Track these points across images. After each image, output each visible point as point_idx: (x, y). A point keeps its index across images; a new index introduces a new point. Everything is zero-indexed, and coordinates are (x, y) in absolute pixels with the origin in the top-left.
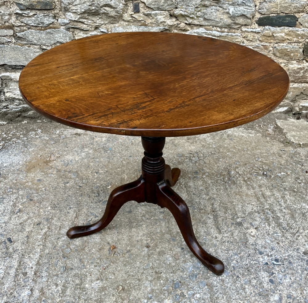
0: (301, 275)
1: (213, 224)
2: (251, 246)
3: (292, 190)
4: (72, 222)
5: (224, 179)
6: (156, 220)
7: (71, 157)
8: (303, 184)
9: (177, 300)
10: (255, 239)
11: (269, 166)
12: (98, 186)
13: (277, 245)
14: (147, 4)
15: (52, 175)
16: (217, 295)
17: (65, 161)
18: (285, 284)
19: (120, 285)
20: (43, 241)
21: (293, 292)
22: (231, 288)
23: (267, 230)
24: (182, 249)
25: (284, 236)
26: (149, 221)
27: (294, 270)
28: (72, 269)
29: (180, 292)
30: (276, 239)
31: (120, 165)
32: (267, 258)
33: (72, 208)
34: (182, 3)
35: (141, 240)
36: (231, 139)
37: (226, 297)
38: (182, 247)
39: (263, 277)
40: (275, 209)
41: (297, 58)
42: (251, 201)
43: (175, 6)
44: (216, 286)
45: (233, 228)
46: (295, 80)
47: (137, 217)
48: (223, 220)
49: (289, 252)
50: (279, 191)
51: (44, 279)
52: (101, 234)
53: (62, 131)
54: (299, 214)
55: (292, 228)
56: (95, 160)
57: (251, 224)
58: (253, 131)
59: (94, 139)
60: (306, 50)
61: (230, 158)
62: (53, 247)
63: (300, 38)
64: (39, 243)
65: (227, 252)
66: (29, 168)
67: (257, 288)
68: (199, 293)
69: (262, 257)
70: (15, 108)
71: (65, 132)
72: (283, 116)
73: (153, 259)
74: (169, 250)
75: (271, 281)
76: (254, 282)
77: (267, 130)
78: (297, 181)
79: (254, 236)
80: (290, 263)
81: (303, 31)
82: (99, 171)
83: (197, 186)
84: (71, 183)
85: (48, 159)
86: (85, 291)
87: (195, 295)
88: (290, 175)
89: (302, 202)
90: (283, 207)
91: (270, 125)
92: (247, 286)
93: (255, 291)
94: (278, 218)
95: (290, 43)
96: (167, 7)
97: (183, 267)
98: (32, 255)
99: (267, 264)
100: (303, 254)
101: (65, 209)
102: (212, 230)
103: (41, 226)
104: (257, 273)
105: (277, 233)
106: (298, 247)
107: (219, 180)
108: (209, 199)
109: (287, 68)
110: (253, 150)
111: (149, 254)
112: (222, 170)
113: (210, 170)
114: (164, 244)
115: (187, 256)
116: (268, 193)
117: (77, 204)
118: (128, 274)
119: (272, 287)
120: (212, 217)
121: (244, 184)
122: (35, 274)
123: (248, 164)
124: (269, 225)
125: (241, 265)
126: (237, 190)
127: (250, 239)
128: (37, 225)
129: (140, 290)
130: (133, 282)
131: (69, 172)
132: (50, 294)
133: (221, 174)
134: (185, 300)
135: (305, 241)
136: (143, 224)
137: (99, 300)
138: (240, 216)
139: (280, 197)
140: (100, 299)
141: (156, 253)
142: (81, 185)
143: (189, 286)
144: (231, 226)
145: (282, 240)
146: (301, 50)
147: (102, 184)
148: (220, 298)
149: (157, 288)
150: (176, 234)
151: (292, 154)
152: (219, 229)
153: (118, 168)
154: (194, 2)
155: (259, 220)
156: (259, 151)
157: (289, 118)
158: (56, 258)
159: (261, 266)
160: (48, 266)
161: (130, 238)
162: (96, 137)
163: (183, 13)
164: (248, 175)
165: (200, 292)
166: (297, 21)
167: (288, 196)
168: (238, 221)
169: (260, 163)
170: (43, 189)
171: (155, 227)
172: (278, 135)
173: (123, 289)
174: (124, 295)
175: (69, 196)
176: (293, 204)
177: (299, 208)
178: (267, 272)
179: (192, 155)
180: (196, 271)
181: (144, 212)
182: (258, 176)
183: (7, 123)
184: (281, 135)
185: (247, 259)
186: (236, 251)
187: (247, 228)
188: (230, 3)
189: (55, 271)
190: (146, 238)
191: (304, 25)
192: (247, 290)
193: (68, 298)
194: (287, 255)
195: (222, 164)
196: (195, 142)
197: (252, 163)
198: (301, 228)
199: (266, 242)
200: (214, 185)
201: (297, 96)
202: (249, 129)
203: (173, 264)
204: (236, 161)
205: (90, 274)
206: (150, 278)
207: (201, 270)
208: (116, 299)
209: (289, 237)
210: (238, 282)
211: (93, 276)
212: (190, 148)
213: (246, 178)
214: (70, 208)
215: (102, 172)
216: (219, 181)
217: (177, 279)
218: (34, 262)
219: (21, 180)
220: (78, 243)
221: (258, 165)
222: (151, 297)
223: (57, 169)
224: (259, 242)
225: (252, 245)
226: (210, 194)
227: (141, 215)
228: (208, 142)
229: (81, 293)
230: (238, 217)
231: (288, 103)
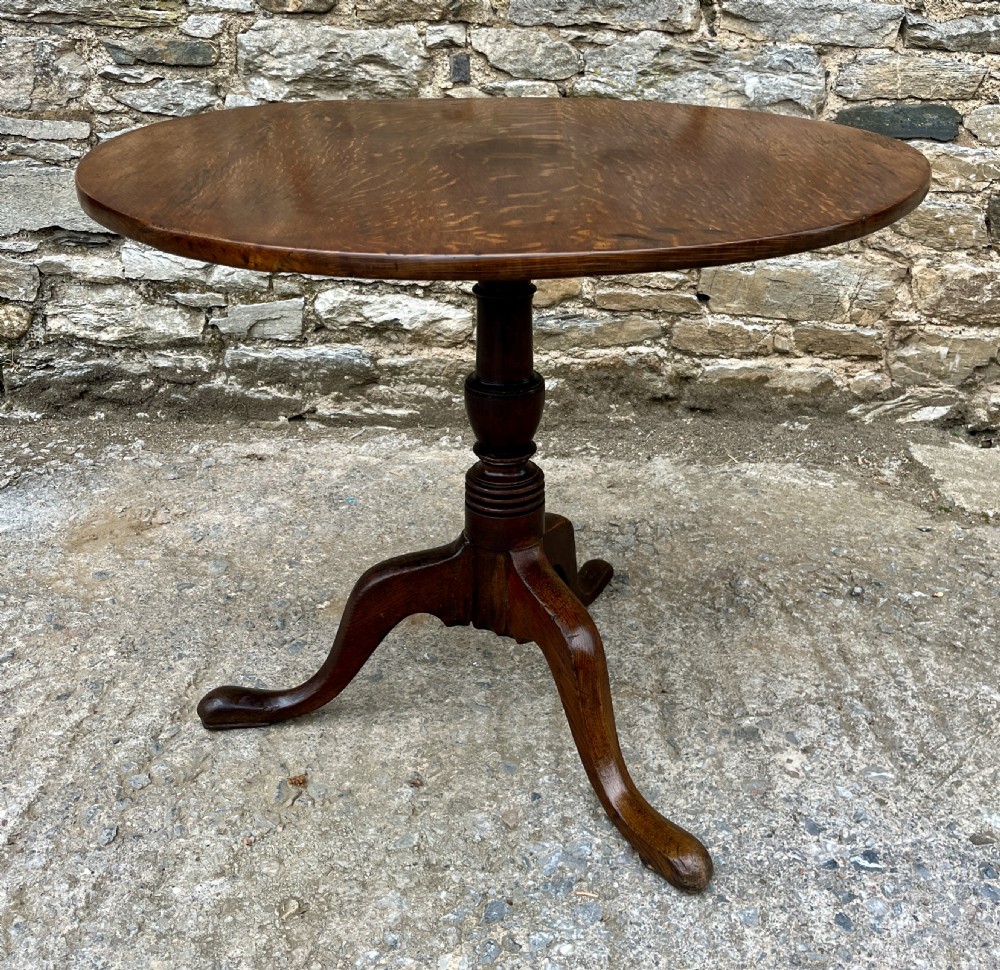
0: (954, 909)
1: (657, 731)
2: (780, 806)
3: (947, 644)
4: (175, 695)
5: (713, 599)
6: (461, 705)
7: (219, 516)
8: (985, 629)
9: (488, 960)
10: (798, 782)
11: (875, 572)
12: (289, 600)
13: (875, 806)
14: (491, 58)
15: (147, 564)
16: (635, 952)
17: (198, 526)
18: (894, 933)
19: (295, 898)
20: (65, 745)
21: (918, 962)
22: (692, 935)
23: (843, 757)
24: (536, 796)
25: (905, 781)
26: (436, 708)
27: (932, 891)
28: (140, 836)
29: (501, 936)
30: (874, 789)
31: (375, 545)
32: (834, 846)
33: (189, 656)
34: (600, 59)
35: (397, 762)
36: (755, 492)
37: (670, 962)
38: (535, 791)
39: (815, 904)
40: (881, 696)
41: (971, 244)
42: (798, 666)
43: (579, 67)
44: (637, 924)
45: (724, 745)
46: (968, 315)
47: (397, 695)
48: (692, 719)
49: (917, 834)
50: (901, 643)
51: (36, 860)
52: (265, 735)
53: (208, 446)
54: (966, 717)
55: (935, 758)
56: (293, 530)
57: (790, 736)
58: (831, 474)
59: (304, 471)
60: (995, 217)
61: (742, 542)
62: (91, 767)
63: (972, 176)
64: (49, 752)
65: (692, 817)
66: (80, 539)
67: (786, 941)
68: (571, 941)
69: (818, 841)
70: (72, 369)
71: (219, 449)
72: (936, 434)
73: (427, 821)
74: (488, 798)
75: (843, 921)
76: (778, 919)
77: (878, 474)
78: (965, 618)
79: (795, 775)
80: (919, 866)
81: (983, 154)
82: (299, 558)
83: (620, 615)
84: (203, 587)
85: (146, 519)
86: (165, 907)
87: (556, 948)
88: (944, 600)
89: (978, 680)
90: (910, 693)
91: (890, 460)
92: (748, 931)
93: (781, 948)
94: (890, 724)
95: (942, 192)
96: (554, 70)
97: (527, 855)
98: (14, 787)
99: (833, 864)
100: (970, 843)
101: (162, 658)
102: (650, 747)
103: (71, 703)
104: (792, 891)
105: (879, 770)
106: (951, 816)
107: (697, 601)
108: (653, 655)
109: (938, 273)
110: (824, 524)
111: (417, 805)
112: (711, 575)
113: (669, 574)
114: (472, 778)
115: (546, 821)
116: (860, 648)
117: (207, 646)
118: (328, 863)
119: (843, 940)
120: (655, 708)
121: (780, 617)
122: (11, 842)
123: (801, 562)
124: (855, 742)
125: (739, 861)
126: (755, 634)
127: (780, 782)
128: (59, 698)
129: (361, 915)
130: (340, 890)
131: (204, 558)
132: (44, 908)
133: (706, 586)
134: (518, 961)
135: (981, 802)
136: (412, 716)
137: (210, 939)
138: (754, 710)
139: (902, 661)
140: (213, 935)
141: (441, 805)
142: (233, 594)
143: (539, 914)
144: (720, 739)
145: (897, 792)
146: (981, 217)
147: (303, 596)
148: (645, 963)
149: (421, 915)
150: (521, 751)
151: (956, 540)
152: (675, 747)
153: (366, 553)
154: (634, 58)
155: (818, 726)
156: (844, 527)
157: (954, 441)
158: (93, 799)
159: (812, 869)
160: (58, 822)
161: (360, 753)
162: (312, 466)
163: (601, 89)
164: (799, 594)
165: (574, 937)
166: (961, 123)
167: (932, 661)
168: (744, 725)
169: (842, 562)
170: (107, 599)
171: (452, 727)
172: (913, 486)
173: (302, 911)
174: (299, 930)
175: (187, 622)
176: (946, 686)
177: (967, 697)
178: (828, 889)
179: (617, 529)
180: (572, 871)
181: (423, 681)
182: (832, 598)
183: (43, 418)
184: (922, 487)
185: (761, 844)
186: (724, 816)
187: (776, 749)
188: (747, 63)
189: (79, 839)
190: (416, 756)
191: (985, 138)
192: (749, 943)
193: (102, 926)
194: (909, 841)
195: (712, 559)
196: (631, 495)
197: (815, 561)
198: (970, 759)
199: (836, 794)
200: (678, 616)
201: (978, 369)
202: (816, 468)
203: (496, 843)
204: (761, 551)
205: (195, 857)
206: (402, 882)
207: (590, 867)
208: (270, 940)
209: (923, 786)
210: (718, 916)
211: (205, 861)
212: (613, 510)
213: (791, 602)
214: (180, 656)
215: (310, 561)
216: (696, 605)
217: (499, 893)
218: (15, 806)
219: (43, 570)
220: (179, 759)
221: (835, 567)
222: (396, 942)
223: (167, 548)
224: (813, 794)
225: (788, 800)
226: (660, 641)
227: (413, 690)
228: (675, 497)
229: (151, 913)
230: (747, 714)
231: (948, 392)
